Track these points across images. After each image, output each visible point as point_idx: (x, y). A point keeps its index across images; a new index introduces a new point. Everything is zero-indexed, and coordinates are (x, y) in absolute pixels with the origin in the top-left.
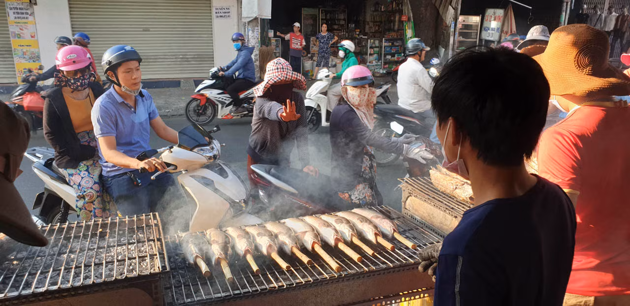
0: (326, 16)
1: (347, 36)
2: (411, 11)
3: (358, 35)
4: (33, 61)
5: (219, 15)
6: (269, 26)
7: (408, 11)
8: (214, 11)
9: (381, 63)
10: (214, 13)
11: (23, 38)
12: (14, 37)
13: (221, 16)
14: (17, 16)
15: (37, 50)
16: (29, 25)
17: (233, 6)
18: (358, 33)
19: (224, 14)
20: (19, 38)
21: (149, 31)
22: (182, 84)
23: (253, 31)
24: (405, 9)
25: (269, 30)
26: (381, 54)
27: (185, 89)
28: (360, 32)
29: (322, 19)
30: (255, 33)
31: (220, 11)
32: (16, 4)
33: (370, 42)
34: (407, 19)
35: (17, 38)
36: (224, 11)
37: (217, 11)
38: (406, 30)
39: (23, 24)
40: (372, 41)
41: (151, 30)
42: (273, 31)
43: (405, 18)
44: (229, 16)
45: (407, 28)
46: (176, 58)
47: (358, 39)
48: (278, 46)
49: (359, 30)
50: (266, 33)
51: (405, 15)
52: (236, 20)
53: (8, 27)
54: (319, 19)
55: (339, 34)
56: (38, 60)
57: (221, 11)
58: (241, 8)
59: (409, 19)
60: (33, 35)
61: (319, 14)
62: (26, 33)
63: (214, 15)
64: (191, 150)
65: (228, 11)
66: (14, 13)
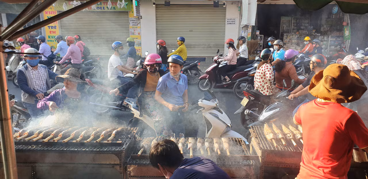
0: (296, 21)
1: (307, 33)
2: (349, 19)
3: (314, 33)
4: (138, 46)
5: (229, 23)
6: (257, 29)
7: (347, 19)
8: (226, 20)
9: (327, 50)
10: (226, 21)
11: (135, 35)
12: (131, 34)
13: (230, 23)
14: (133, 24)
15: (140, 40)
16: (138, 29)
17: (237, 18)
18: (314, 32)
19: (232, 22)
20: (133, 34)
21: (192, 31)
22: (206, 60)
23: (245, 33)
24: (346, 18)
25: (257, 31)
26: (328, 45)
27: (207, 63)
28: (315, 31)
29: (293, 23)
30: (246, 33)
31: (229, 20)
32: (133, 18)
33: (321, 38)
34: (346, 24)
35: (132, 35)
36: (232, 20)
37: (228, 21)
38: (345, 31)
39: (135, 28)
40: (322, 37)
41: (193, 31)
42: (259, 31)
43: (345, 23)
44: (234, 23)
45: (346, 30)
46: (205, 46)
47: (314, 35)
48: (262, 40)
49: (315, 30)
50: (255, 32)
51: (345, 21)
52: (238, 26)
53: (129, 29)
54: (292, 23)
55: (303, 32)
56: (140, 45)
57: (231, 21)
58: (242, 19)
59: (348, 24)
60: (139, 33)
61: (292, 20)
62: (136, 32)
63: (226, 23)
64: (209, 101)
65: (234, 20)
66: (132, 23)
